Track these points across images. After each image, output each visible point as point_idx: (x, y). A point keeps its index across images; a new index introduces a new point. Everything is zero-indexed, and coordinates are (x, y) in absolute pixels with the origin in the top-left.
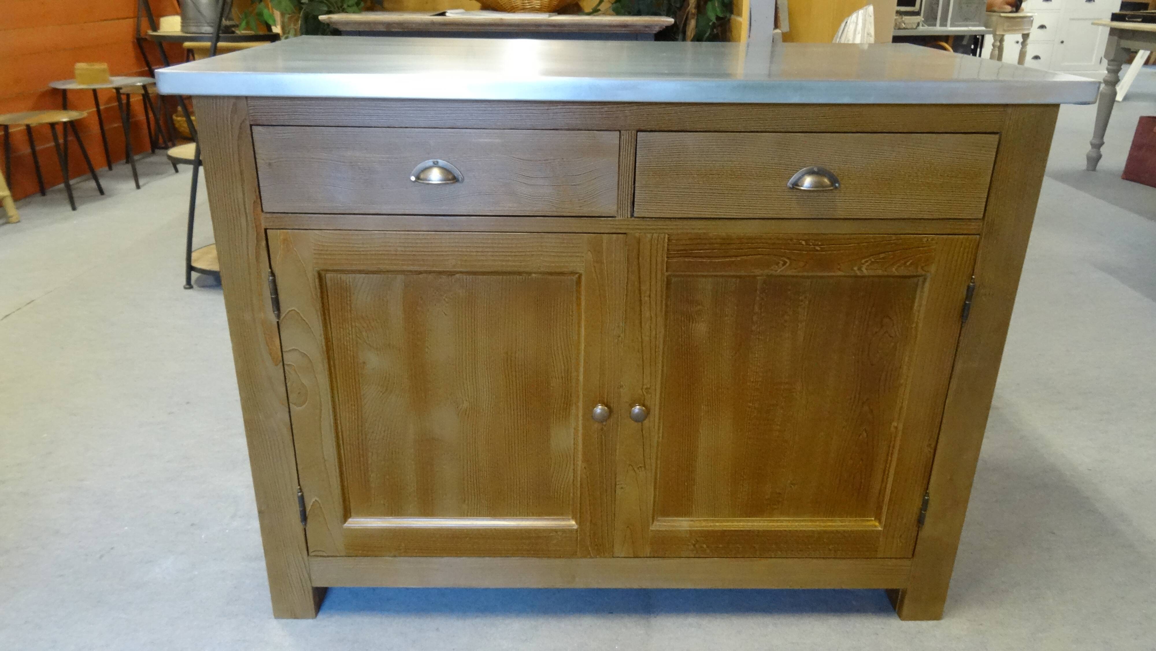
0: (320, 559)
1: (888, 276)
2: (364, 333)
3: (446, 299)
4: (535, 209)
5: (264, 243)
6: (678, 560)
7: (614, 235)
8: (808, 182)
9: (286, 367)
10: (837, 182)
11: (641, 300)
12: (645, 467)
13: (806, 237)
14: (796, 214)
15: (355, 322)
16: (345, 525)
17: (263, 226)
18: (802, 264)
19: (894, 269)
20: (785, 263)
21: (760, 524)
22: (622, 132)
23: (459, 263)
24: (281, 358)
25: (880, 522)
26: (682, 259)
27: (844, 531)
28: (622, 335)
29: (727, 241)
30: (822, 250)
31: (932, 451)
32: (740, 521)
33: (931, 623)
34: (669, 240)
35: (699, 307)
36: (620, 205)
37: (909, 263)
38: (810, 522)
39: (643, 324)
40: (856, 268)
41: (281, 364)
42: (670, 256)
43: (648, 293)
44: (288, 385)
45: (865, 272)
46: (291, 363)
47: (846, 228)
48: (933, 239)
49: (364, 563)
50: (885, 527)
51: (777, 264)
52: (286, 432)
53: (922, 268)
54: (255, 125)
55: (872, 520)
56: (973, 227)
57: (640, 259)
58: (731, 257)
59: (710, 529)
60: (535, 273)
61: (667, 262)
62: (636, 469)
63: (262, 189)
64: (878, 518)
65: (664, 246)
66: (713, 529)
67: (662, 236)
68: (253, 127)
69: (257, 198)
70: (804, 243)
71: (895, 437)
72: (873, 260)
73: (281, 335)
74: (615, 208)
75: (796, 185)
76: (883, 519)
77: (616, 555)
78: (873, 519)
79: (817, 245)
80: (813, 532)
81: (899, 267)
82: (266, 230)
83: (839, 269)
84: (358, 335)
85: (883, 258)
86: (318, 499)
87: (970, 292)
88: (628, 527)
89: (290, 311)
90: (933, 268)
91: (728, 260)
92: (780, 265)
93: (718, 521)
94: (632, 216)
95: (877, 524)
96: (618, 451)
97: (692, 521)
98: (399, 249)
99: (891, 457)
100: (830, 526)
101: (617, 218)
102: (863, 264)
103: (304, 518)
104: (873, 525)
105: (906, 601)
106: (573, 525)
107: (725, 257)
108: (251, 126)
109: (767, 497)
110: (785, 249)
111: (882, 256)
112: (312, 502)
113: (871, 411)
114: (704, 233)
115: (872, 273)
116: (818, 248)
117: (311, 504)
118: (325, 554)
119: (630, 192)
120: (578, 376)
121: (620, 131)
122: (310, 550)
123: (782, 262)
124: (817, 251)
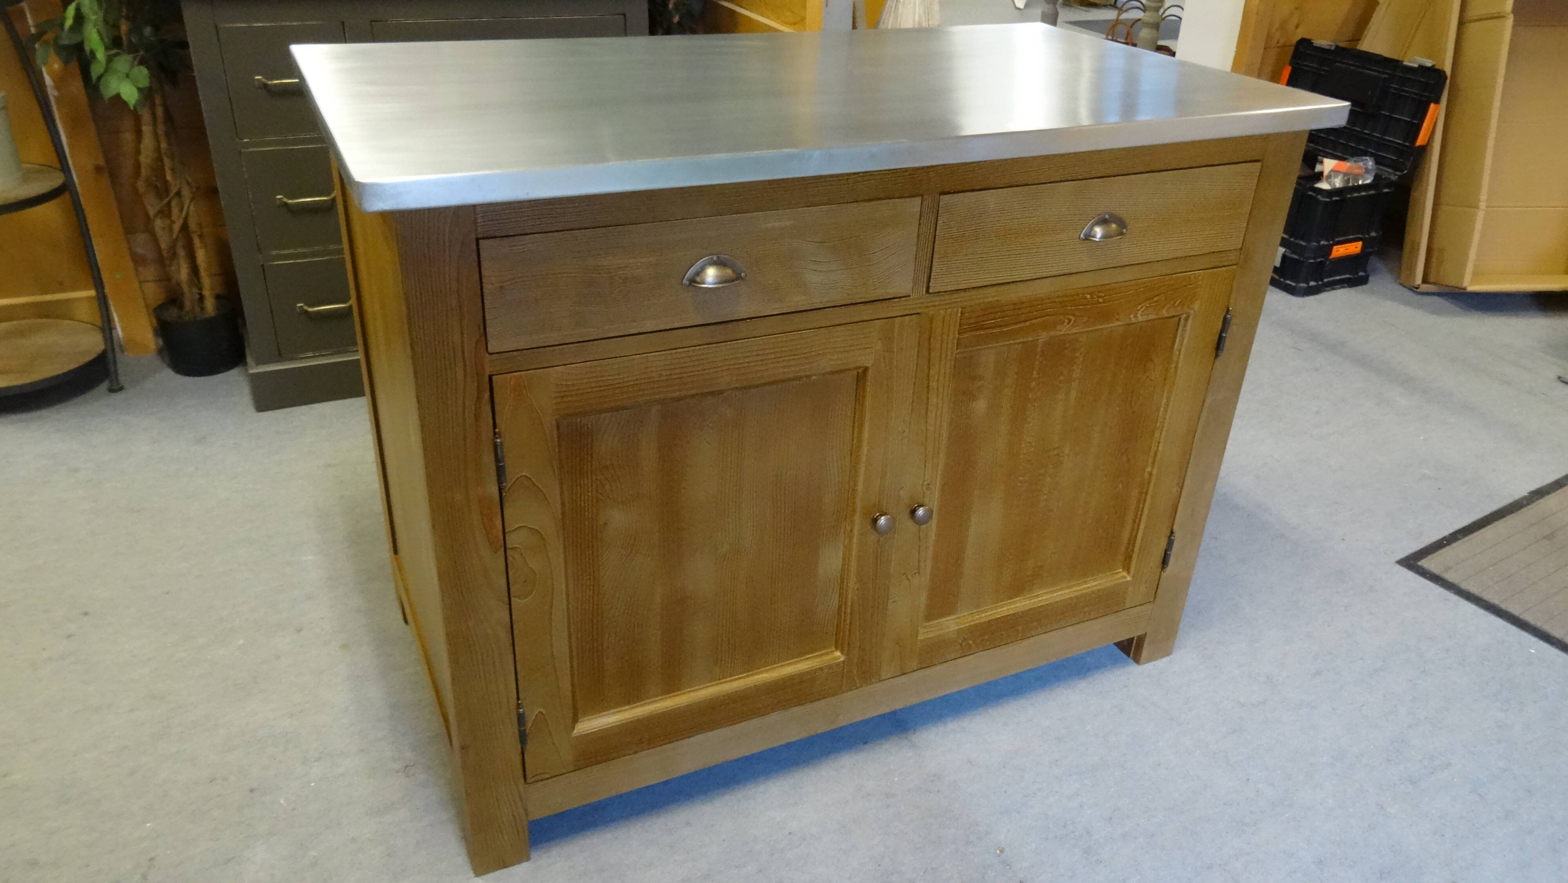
0: (540, 783)
1: (1160, 319)
2: (607, 487)
3: (710, 425)
4: (825, 300)
5: (487, 395)
6: (945, 665)
7: (908, 317)
8: (1099, 231)
9: (508, 552)
10: (1125, 227)
11: (928, 386)
12: (919, 573)
13: (1091, 289)
14: (1084, 267)
15: (596, 475)
16: (575, 732)
17: (487, 373)
18: (1085, 319)
19: (1164, 311)
20: (1070, 320)
21: (1022, 604)
22: (924, 196)
23: (734, 378)
24: (502, 542)
25: (1129, 573)
26: (974, 333)
27: (1099, 591)
28: (907, 430)
29: (1017, 306)
30: (1104, 302)
31: (1179, 490)
32: (1003, 606)
33: (1165, 660)
34: (962, 313)
35: (982, 382)
36: (915, 282)
37: (1178, 302)
38: (1068, 589)
39: (929, 413)
40: (1132, 316)
41: (503, 549)
42: (962, 331)
43: (936, 377)
44: (510, 574)
45: (1140, 319)
46: (517, 546)
47: (1127, 275)
48: (1199, 275)
49: (596, 771)
50: (1133, 577)
51: (1064, 322)
52: (504, 636)
53: (1188, 306)
54: (484, 238)
55: (1120, 572)
56: (1233, 257)
57: (932, 340)
58: (1020, 323)
59: (977, 622)
60: (815, 375)
61: (958, 339)
62: (910, 577)
63: (488, 322)
64: (1127, 569)
65: (956, 322)
66: (979, 621)
67: (955, 310)
68: (481, 241)
69: (480, 336)
70: (1088, 296)
71: (1149, 483)
72: (1148, 305)
73: (505, 513)
74: (911, 286)
75: (1088, 237)
76: (1132, 570)
77: (883, 678)
78: (1121, 570)
79: (1101, 297)
80: (1071, 598)
81: (1169, 308)
82: (490, 377)
83: (1117, 320)
84: (599, 491)
85: (1156, 301)
86: (541, 710)
87: (1226, 322)
88: (898, 643)
89: (518, 478)
90: (1196, 306)
91: (1018, 326)
92: (1065, 324)
93: (983, 612)
94: (927, 291)
95: (1125, 574)
96: (892, 562)
97: (957, 618)
98: (664, 373)
99: (1144, 504)
100: (1084, 589)
101: (911, 297)
102: (1139, 310)
103: (523, 738)
104: (1122, 576)
105: (1145, 645)
106: (840, 657)
107: (1016, 324)
108: (477, 240)
109: (1029, 573)
110: (1071, 306)
111: (1155, 299)
112: (534, 716)
113: (1129, 460)
114: (997, 301)
115: (1146, 318)
116: (1101, 300)
117: (533, 718)
118: (548, 776)
119: (927, 265)
120: (855, 485)
121: (922, 196)
122: (529, 776)
123: (1067, 321)
124: (1100, 303)
